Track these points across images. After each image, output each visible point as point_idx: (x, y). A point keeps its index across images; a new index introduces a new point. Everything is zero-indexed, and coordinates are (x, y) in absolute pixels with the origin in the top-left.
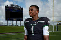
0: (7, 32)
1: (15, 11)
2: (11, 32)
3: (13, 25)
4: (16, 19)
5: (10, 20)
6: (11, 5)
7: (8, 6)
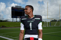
0: (13, 26)
1: (19, 11)
2: (16, 26)
3: (17, 21)
4: (19, 17)
5: (15, 17)
6: (16, 6)
7: (14, 7)
